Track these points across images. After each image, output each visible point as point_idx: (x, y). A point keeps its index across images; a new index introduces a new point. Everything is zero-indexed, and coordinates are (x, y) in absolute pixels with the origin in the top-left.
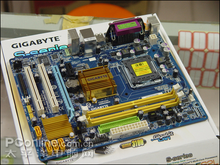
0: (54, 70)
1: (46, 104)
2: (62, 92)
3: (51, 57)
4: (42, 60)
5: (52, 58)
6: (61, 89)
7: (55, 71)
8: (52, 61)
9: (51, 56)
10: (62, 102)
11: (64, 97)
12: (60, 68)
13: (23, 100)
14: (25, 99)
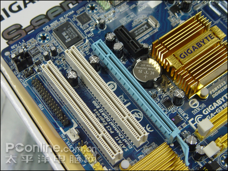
0: (99, 50)
1: (113, 130)
2: (132, 91)
3: (76, 22)
4: (64, 34)
5: (79, 24)
6: (128, 85)
7: (103, 54)
8: (83, 31)
9: (74, 19)
10: (141, 114)
11: (141, 101)
12: (110, 44)
13: (66, 136)
14: (68, 133)
